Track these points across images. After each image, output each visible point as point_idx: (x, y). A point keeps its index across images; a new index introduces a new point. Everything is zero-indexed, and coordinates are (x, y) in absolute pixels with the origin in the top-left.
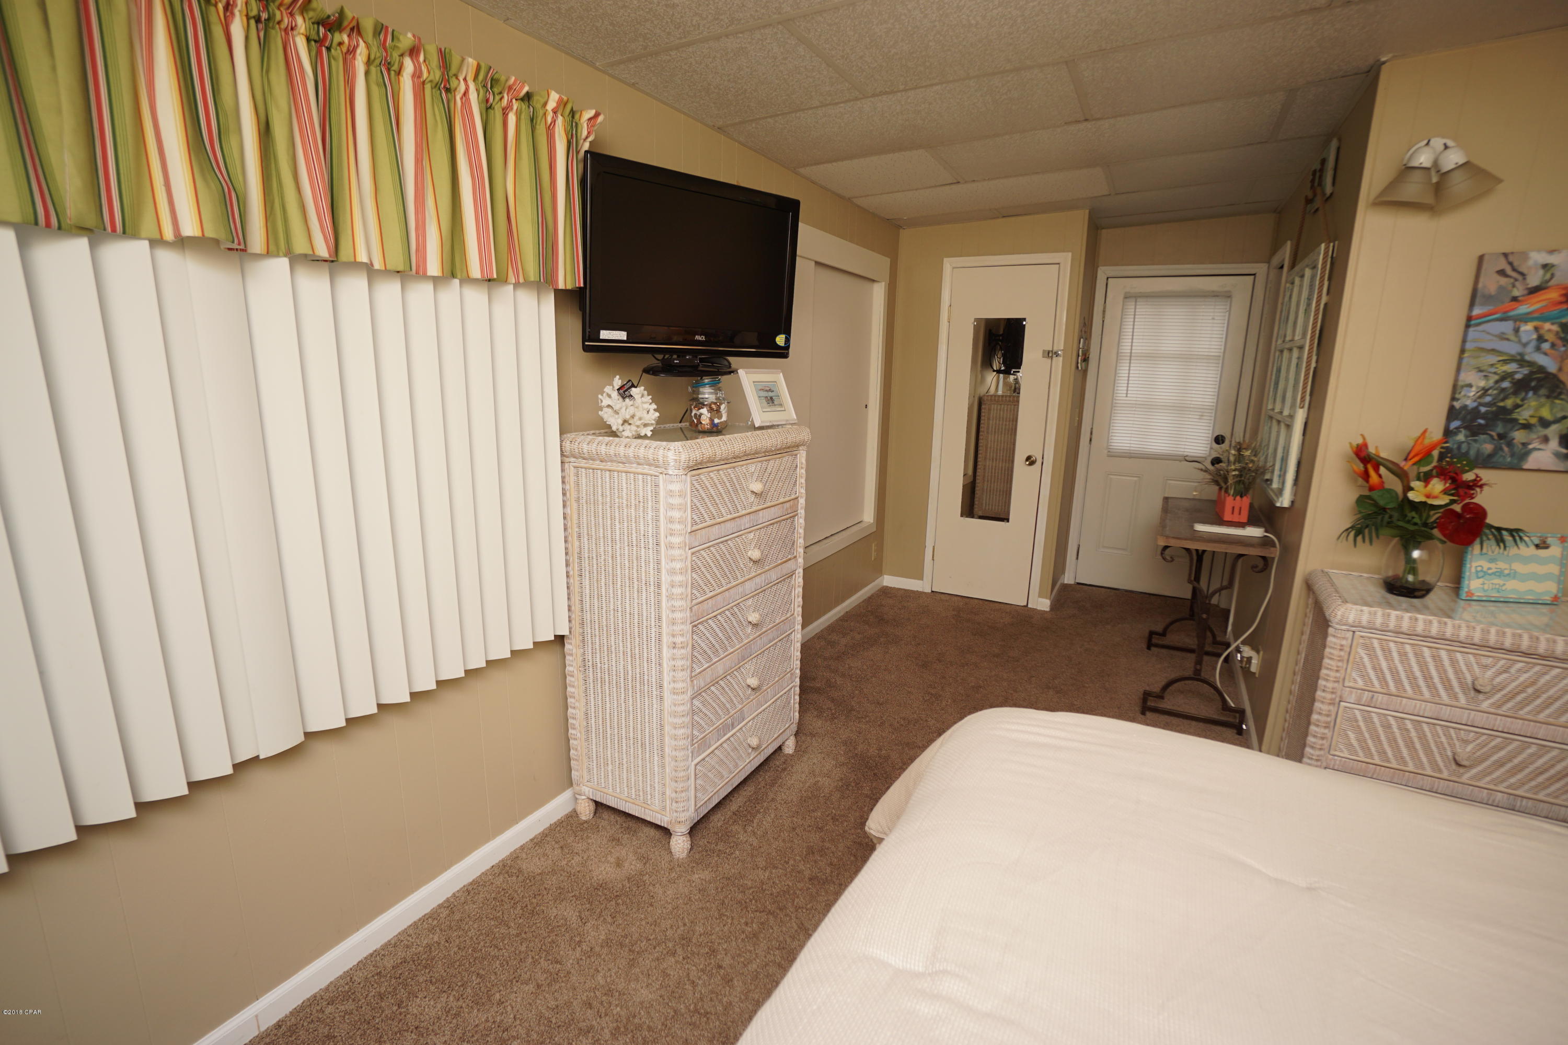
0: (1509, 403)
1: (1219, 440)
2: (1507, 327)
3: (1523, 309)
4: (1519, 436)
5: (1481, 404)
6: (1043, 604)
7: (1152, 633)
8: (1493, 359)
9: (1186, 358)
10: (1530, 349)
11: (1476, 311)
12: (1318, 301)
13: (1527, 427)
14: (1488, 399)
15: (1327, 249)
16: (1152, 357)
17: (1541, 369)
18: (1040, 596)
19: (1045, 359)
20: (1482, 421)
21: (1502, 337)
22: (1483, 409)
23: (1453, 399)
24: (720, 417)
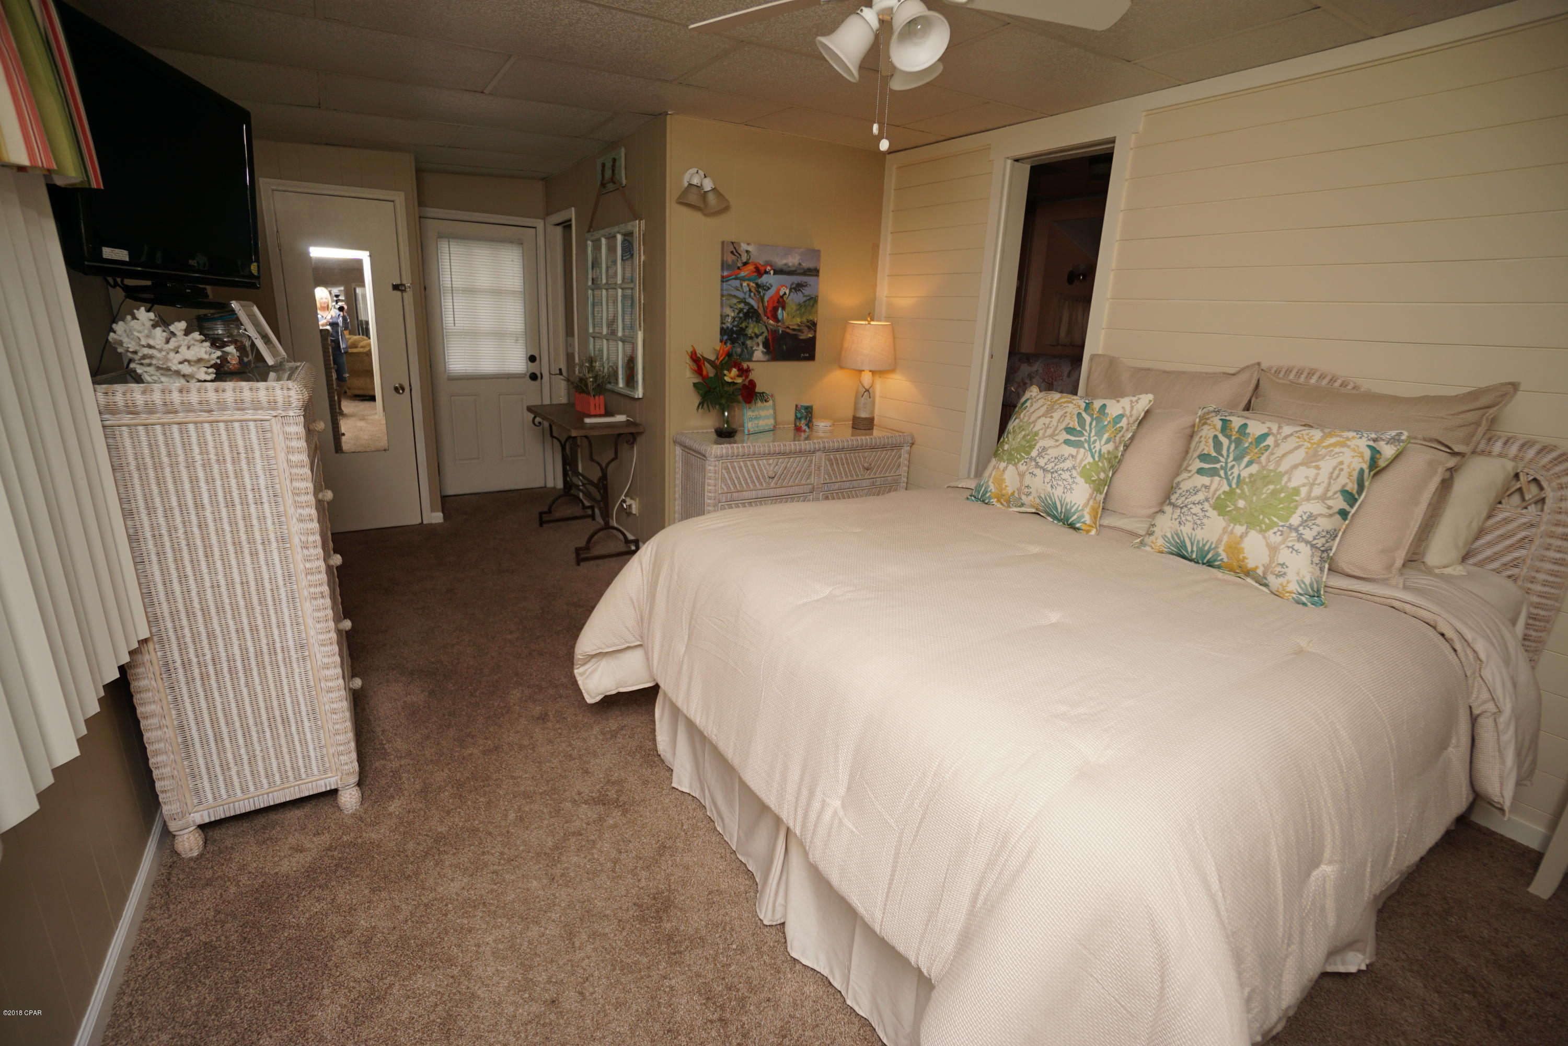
0: (743, 325)
1: (532, 359)
2: (737, 283)
3: (743, 274)
4: (749, 343)
5: (734, 326)
6: (437, 517)
7: (541, 514)
8: (735, 301)
9: (497, 293)
10: (747, 296)
11: (726, 274)
12: (640, 259)
13: (751, 338)
14: (736, 323)
15: (640, 224)
16: (470, 291)
17: (752, 307)
18: (433, 510)
19: (395, 292)
20: (735, 336)
21: (737, 289)
22: (735, 329)
23: (722, 323)
24: (247, 357)
